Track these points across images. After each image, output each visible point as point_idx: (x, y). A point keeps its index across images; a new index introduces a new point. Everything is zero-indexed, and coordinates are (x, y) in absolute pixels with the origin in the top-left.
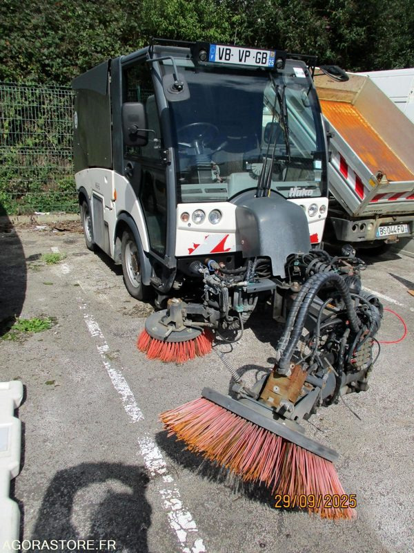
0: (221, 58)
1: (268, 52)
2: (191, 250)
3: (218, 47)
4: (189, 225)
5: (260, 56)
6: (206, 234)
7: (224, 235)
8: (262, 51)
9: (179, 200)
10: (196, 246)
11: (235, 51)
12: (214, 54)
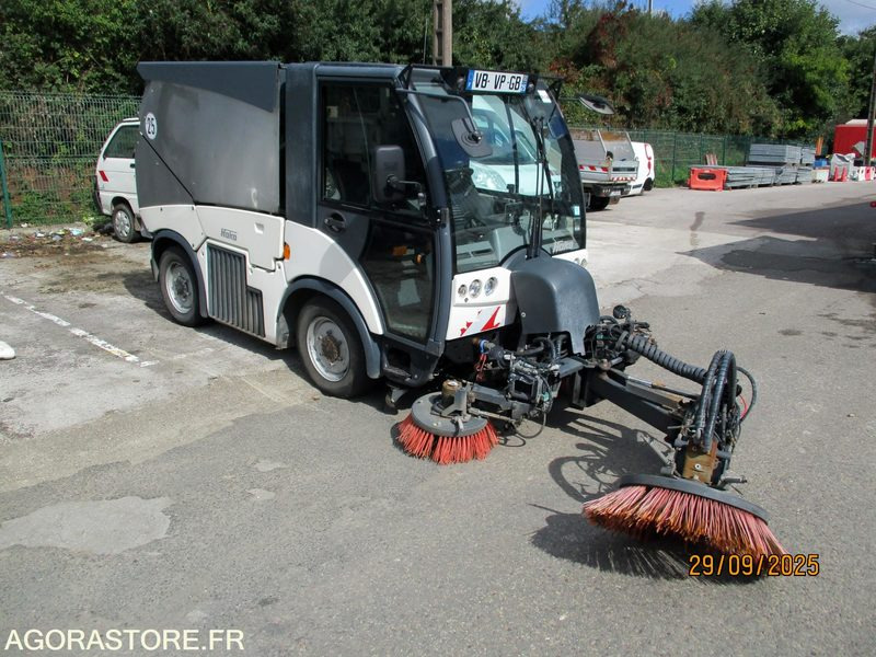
0: (477, 86)
1: (522, 76)
2: (463, 331)
3: (476, 72)
4: (466, 300)
5: (514, 81)
6: (480, 308)
7: (495, 307)
8: (516, 75)
9: (455, 271)
10: (469, 325)
11: (492, 76)
12: (472, 82)
